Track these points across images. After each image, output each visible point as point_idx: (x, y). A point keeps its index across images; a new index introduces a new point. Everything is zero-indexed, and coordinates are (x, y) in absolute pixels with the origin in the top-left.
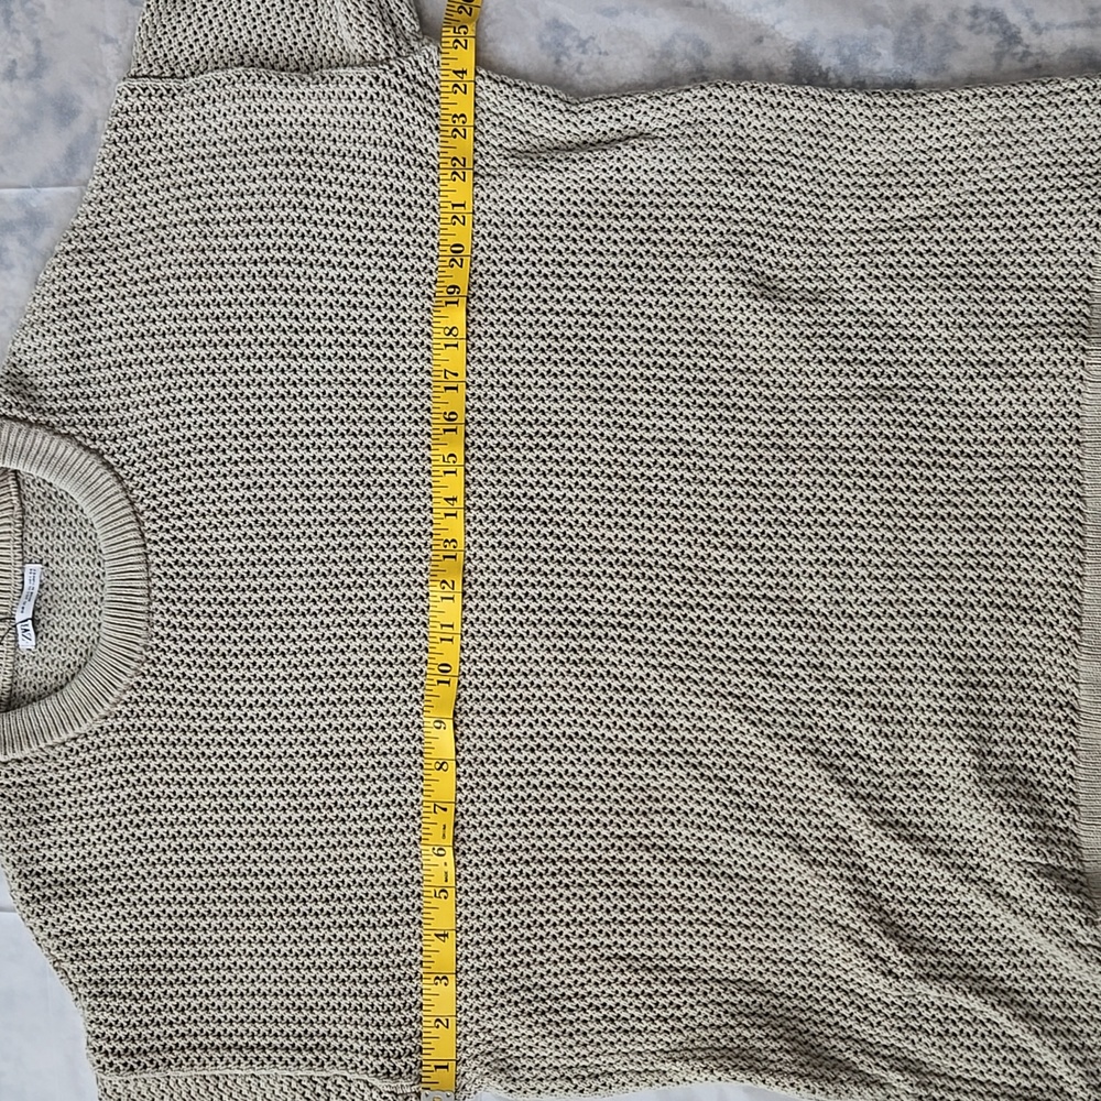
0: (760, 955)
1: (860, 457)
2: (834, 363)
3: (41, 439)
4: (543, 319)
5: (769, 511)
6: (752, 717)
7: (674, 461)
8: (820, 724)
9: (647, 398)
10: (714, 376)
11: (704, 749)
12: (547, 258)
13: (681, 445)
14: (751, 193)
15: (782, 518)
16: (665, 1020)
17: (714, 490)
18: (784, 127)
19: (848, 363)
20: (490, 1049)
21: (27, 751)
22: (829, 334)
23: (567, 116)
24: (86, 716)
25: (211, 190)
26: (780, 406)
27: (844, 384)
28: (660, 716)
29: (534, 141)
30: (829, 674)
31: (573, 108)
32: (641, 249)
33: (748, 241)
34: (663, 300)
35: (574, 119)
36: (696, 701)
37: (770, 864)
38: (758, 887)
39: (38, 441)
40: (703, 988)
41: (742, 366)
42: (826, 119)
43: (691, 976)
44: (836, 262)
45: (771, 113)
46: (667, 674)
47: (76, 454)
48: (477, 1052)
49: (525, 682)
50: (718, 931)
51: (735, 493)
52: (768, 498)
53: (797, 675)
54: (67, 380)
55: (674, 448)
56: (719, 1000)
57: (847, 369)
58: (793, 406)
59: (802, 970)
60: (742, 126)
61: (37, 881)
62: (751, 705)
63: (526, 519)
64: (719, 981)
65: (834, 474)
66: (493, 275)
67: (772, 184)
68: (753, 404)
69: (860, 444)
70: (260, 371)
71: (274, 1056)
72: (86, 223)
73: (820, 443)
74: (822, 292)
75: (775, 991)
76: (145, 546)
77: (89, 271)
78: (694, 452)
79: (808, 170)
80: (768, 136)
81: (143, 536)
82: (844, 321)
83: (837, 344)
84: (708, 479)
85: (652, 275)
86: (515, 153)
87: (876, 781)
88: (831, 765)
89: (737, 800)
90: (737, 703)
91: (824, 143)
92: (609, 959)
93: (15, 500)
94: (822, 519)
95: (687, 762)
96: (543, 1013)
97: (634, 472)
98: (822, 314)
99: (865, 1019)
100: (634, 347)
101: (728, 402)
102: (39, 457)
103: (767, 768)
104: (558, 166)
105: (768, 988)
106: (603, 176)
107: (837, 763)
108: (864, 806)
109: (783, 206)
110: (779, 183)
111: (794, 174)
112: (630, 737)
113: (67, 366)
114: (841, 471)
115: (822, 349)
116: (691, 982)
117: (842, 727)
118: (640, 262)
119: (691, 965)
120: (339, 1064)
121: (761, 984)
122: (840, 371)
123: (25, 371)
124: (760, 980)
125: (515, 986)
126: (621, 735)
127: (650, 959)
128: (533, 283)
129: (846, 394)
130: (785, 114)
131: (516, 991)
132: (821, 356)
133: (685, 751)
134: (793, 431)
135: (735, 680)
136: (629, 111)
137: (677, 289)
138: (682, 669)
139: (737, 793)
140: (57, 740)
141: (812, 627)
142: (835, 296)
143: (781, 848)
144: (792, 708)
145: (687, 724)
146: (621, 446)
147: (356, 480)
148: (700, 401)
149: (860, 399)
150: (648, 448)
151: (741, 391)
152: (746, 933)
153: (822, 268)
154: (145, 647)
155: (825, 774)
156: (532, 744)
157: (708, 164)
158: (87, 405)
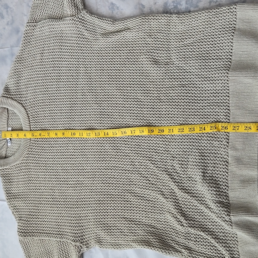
0: (154, 219)
1: (177, 101)
2: (171, 79)
3: (10, 101)
4: (109, 72)
5: (157, 114)
6: (153, 162)
7: (136, 103)
8: (168, 164)
9: (130, 89)
10: (145, 83)
11: (142, 170)
12: (109, 58)
13: (137, 99)
14: (153, 40)
15: (160, 116)
16: (133, 233)
17: (145, 110)
18: (160, 24)
19: (174, 79)
20: (96, 237)
21: (7, 167)
22: (170, 72)
23: (113, 25)
24: (18, 160)
25: (43, 46)
26: (159, 90)
27: (174, 84)
28: (133, 162)
29: (107, 31)
30: (170, 153)
31: (114, 23)
32: (129, 55)
33: (152, 51)
34: (134, 66)
35: (114, 26)
36: (140, 158)
37: (157, 198)
38: (154, 203)
39: (9, 101)
40: (142, 226)
41: (151, 81)
42: (169, 21)
43: (139, 223)
44: (172, 55)
45: (156, 21)
46: (134, 152)
47: (17, 104)
48: (94, 238)
49: (104, 154)
50: (145, 213)
51: (149, 110)
52: (156, 111)
53: (163, 153)
54: (16, 88)
55: (136, 100)
56: (145, 229)
57: (174, 80)
58: (162, 90)
59: (164, 223)
60: (150, 25)
61: (10, 195)
62: (152, 159)
63: (105, 117)
64: (145, 225)
65: (171, 105)
66: (98, 62)
67: (157, 37)
68: (153, 89)
69: (177, 98)
70: (52, 85)
71: (53, 236)
72: (20, 55)
73: (168, 98)
74: (169, 62)
75: (158, 228)
76: (30, 124)
77: (20, 65)
78: (140, 101)
79: (165, 34)
80: (156, 26)
81: (29, 121)
82: (174, 69)
83: (172, 74)
84: (143, 107)
85: (131, 60)
86: (103, 34)
87: (180, 179)
88: (170, 174)
89: (149, 182)
90: (149, 159)
91: (169, 27)
92: (122, 218)
93: (7, 114)
94: (168, 116)
95: (139, 173)
96: (107, 230)
97: (127, 106)
98: (169, 68)
99: (177, 236)
100: (128, 77)
101: (148, 89)
102: (10, 105)
103: (156, 175)
104: (110, 37)
105: (156, 227)
106: (121, 38)
107: (171, 174)
108: (177, 184)
109: (160, 42)
110: (159, 37)
111: (162, 35)
112: (127, 167)
113: (16, 85)
114: (172, 104)
115: (168, 76)
116: (139, 225)
117: (173, 165)
118: (129, 57)
119: (139, 221)
120: (66, 238)
121: (155, 226)
122: (173, 81)
123: (8, 87)
124: (155, 225)
125: (102, 223)
126: (125, 167)
127: (131, 219)
128: (106, 63)
129: (174, 86)
130: (160, 21)
131: (102, 224)
132: (168, 77)
133: (138, 170)
134: (162, 95)
135: (149, 154)
136: (126, 24)
137: (137, 63)
138: (137, 151)
139: (150, 181)
140: (13, 165)
141: (167, 142)
142: (172, 63)
143: (159, 194)
144: (162, 161)
145: (138, 164)
146: (124, 100)
147: (70, 109)
148: (142, 89)
149: (177, 87)
150: (130, 100)
151: (151, 86)
152: (151, 214)
153: (169, 56)
154: (30, 145)
155: (168, 176)
156: (106, 168)
157: (143, 34)
158: (20, 94)
